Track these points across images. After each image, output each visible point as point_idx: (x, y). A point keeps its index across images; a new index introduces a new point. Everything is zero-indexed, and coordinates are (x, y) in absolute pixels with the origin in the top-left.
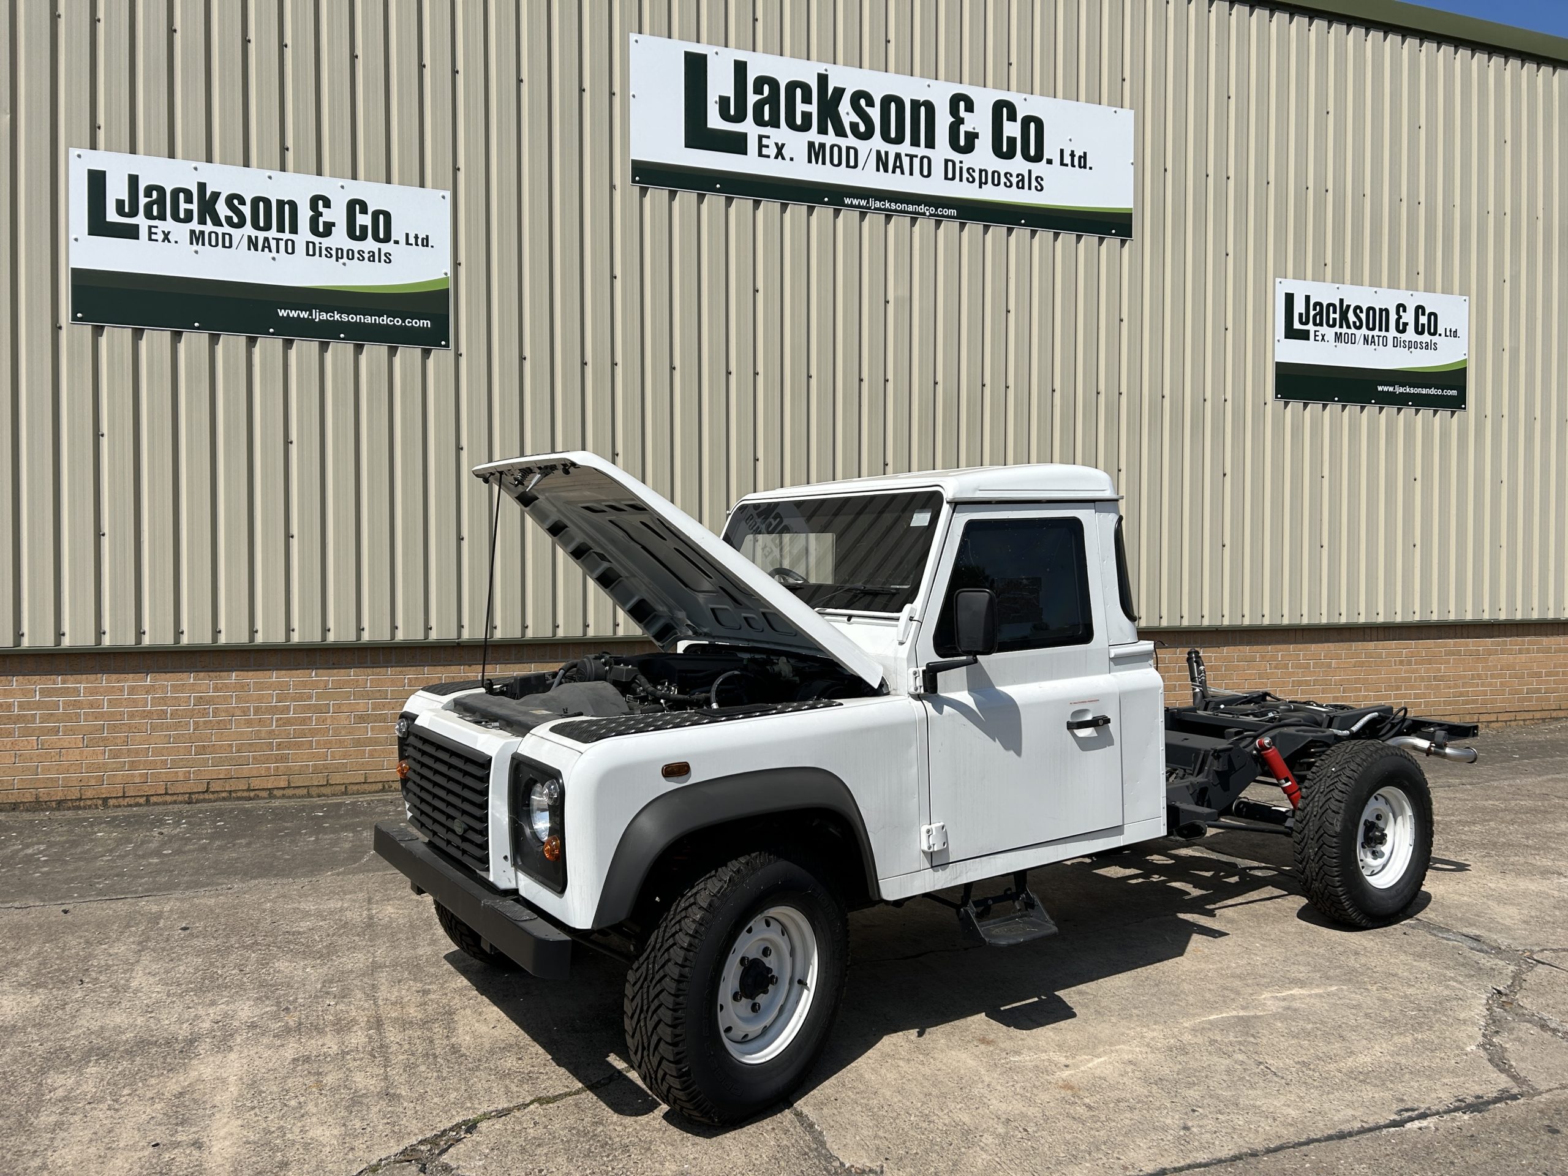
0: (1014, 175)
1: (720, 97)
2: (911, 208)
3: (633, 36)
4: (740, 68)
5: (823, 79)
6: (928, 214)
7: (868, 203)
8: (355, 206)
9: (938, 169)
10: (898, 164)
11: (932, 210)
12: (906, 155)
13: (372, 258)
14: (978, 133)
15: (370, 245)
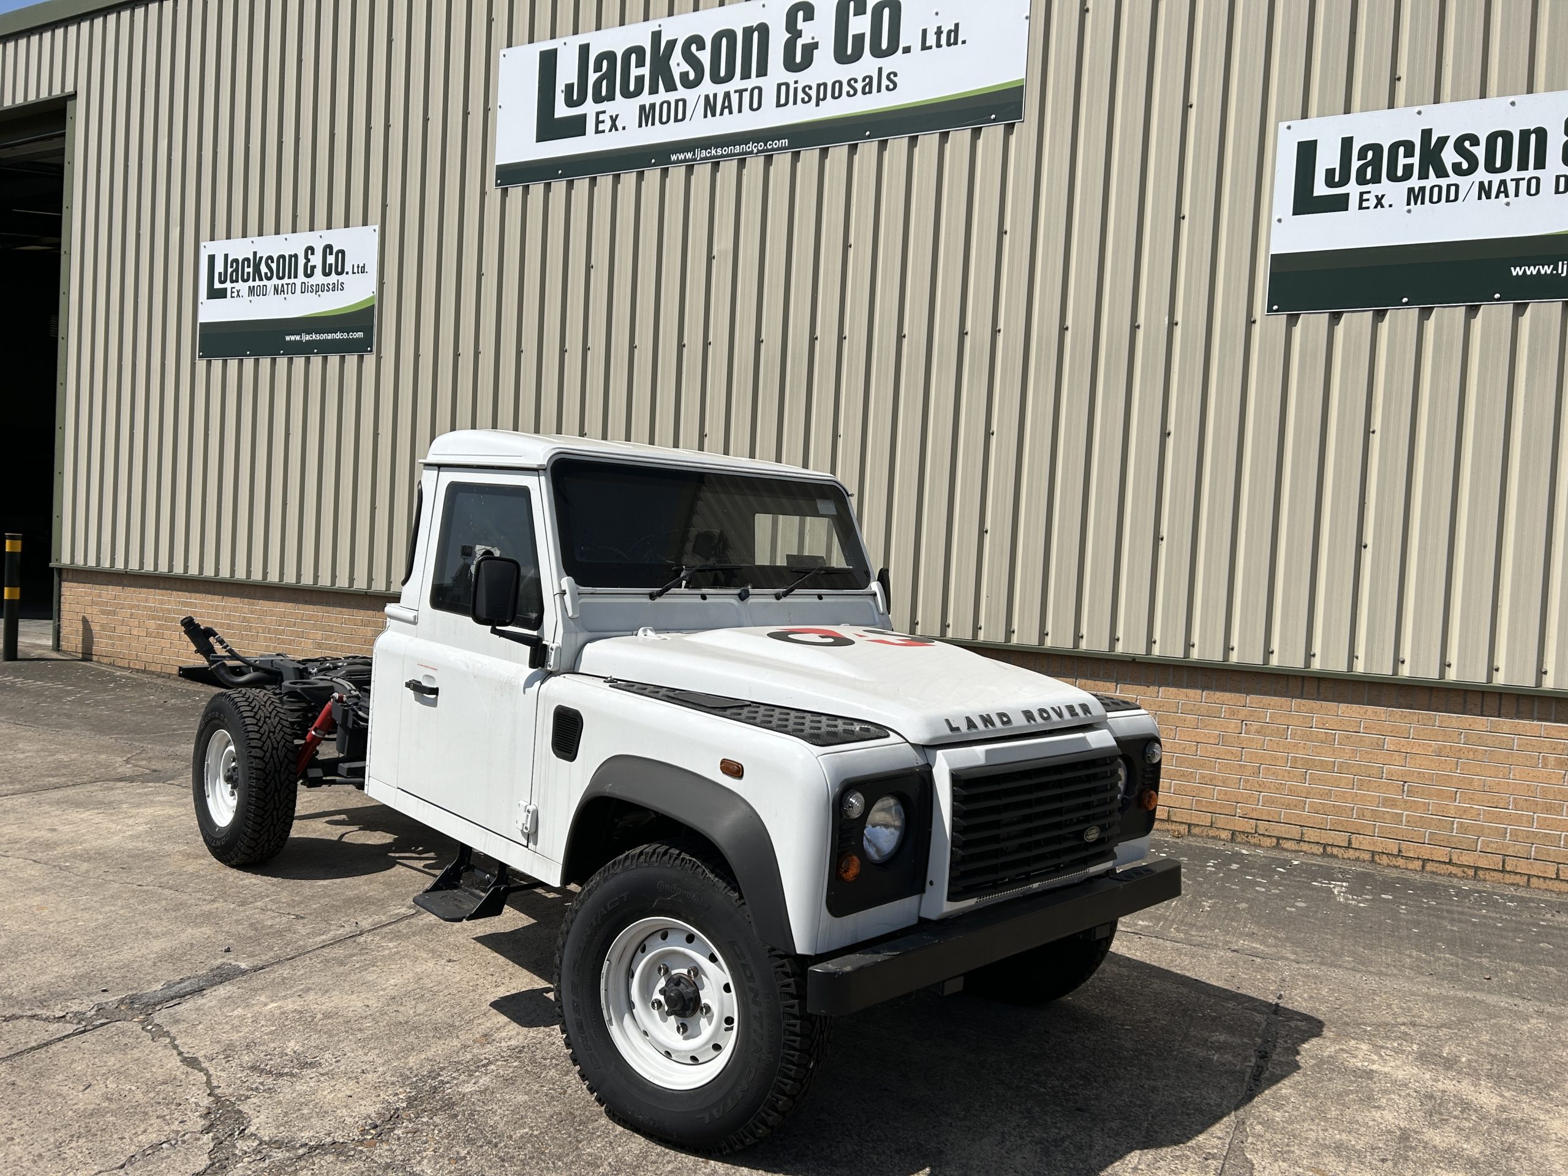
0: (860, 80)
1: (566, 85)
2: (738, 149)
3: (504, 52)
4: (584, 50)
5: (656, 36)
6: (755, 151)
7: (694, 154)
8: (328, 250)
9: (769, 97)
10: (726, 104)
11: (761, 146)
12: (736, 92)
13: (334, 288)
14: (817, 43)
15: (333, 278)
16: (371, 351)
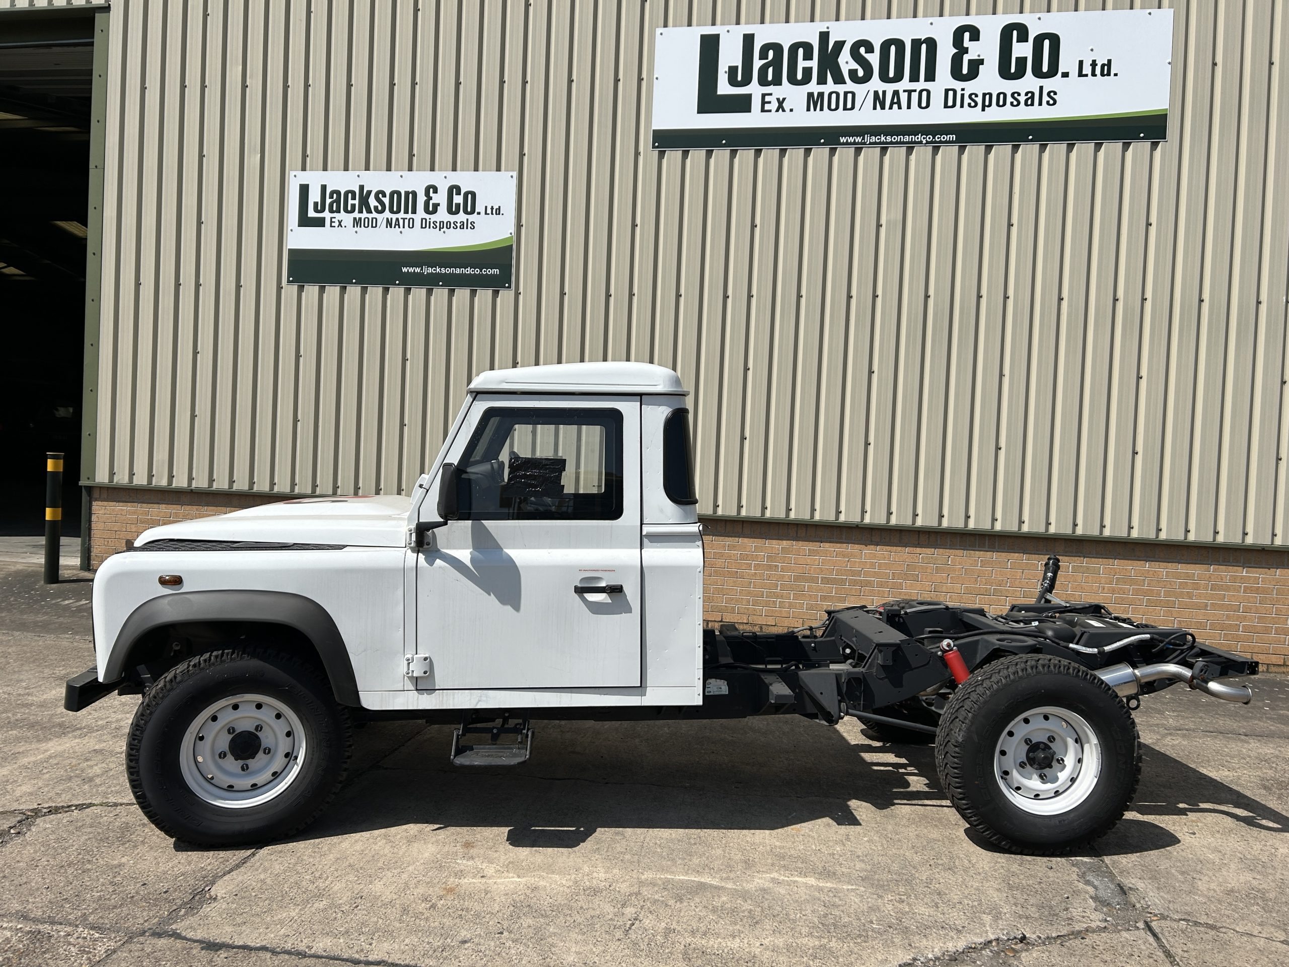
0: (1023, 94)
1: (730, 67)
2: (907, 139)
3: (659, 30)
4: (749, 40)
5: (824, 37)
6: (924, 142)
7: (863, 139)
8: (454, 190)
9: (937, 99)
10: (895, 100)
11: (930, 138)
12: (905, 91)
13: (462, 227)
14: (983, 60)
15: (461, 217)
16: (509, 287)
